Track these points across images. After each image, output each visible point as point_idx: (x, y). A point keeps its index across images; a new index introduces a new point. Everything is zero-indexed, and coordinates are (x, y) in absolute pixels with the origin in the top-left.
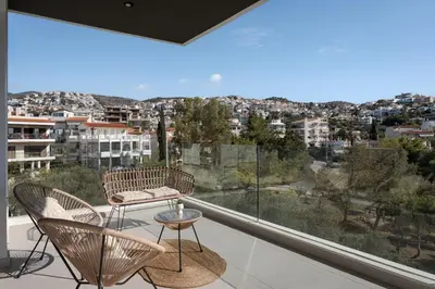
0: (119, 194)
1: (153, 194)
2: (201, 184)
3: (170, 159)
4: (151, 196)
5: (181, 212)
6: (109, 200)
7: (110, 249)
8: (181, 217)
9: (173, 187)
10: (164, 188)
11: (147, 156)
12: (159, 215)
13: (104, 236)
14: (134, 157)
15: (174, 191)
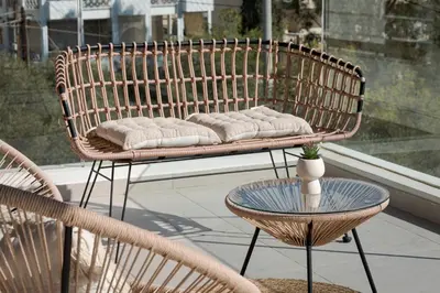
0: (110, 123)
1: (221, 130)
2: (389, 116)
3: (277, 24)
4: (215, 137)
5: (316, 187)
6: (82, 143)
7: (90, 274)
8: (316, 203)
9: (287, 108)
10: (260, 111)
11: (201, 15)
12: (242, 193)
13: (68, 231)
14: (158, 20)
15: (291, 123)
